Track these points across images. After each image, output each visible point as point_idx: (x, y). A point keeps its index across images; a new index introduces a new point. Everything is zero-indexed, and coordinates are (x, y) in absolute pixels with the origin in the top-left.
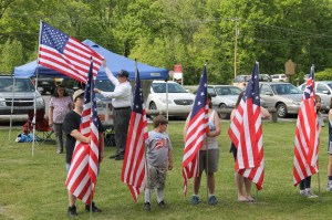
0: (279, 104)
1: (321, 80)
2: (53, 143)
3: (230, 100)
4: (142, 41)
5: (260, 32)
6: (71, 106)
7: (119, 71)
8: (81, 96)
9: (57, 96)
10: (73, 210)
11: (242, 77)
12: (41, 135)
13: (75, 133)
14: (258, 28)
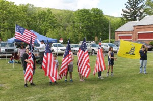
0: (93, 50)
1: (105, 42)
2: (20, 63)
3: (77, 49)
4: (50, 30)
5: (87, 28)
6: (26, 51)
7: (41, 40)
8: (28, 48)
9: (21, 48)
10: (26, 85)
11: (82, 42)
12: (16, 61)
13: (26, 60)
14: (86, 27)
